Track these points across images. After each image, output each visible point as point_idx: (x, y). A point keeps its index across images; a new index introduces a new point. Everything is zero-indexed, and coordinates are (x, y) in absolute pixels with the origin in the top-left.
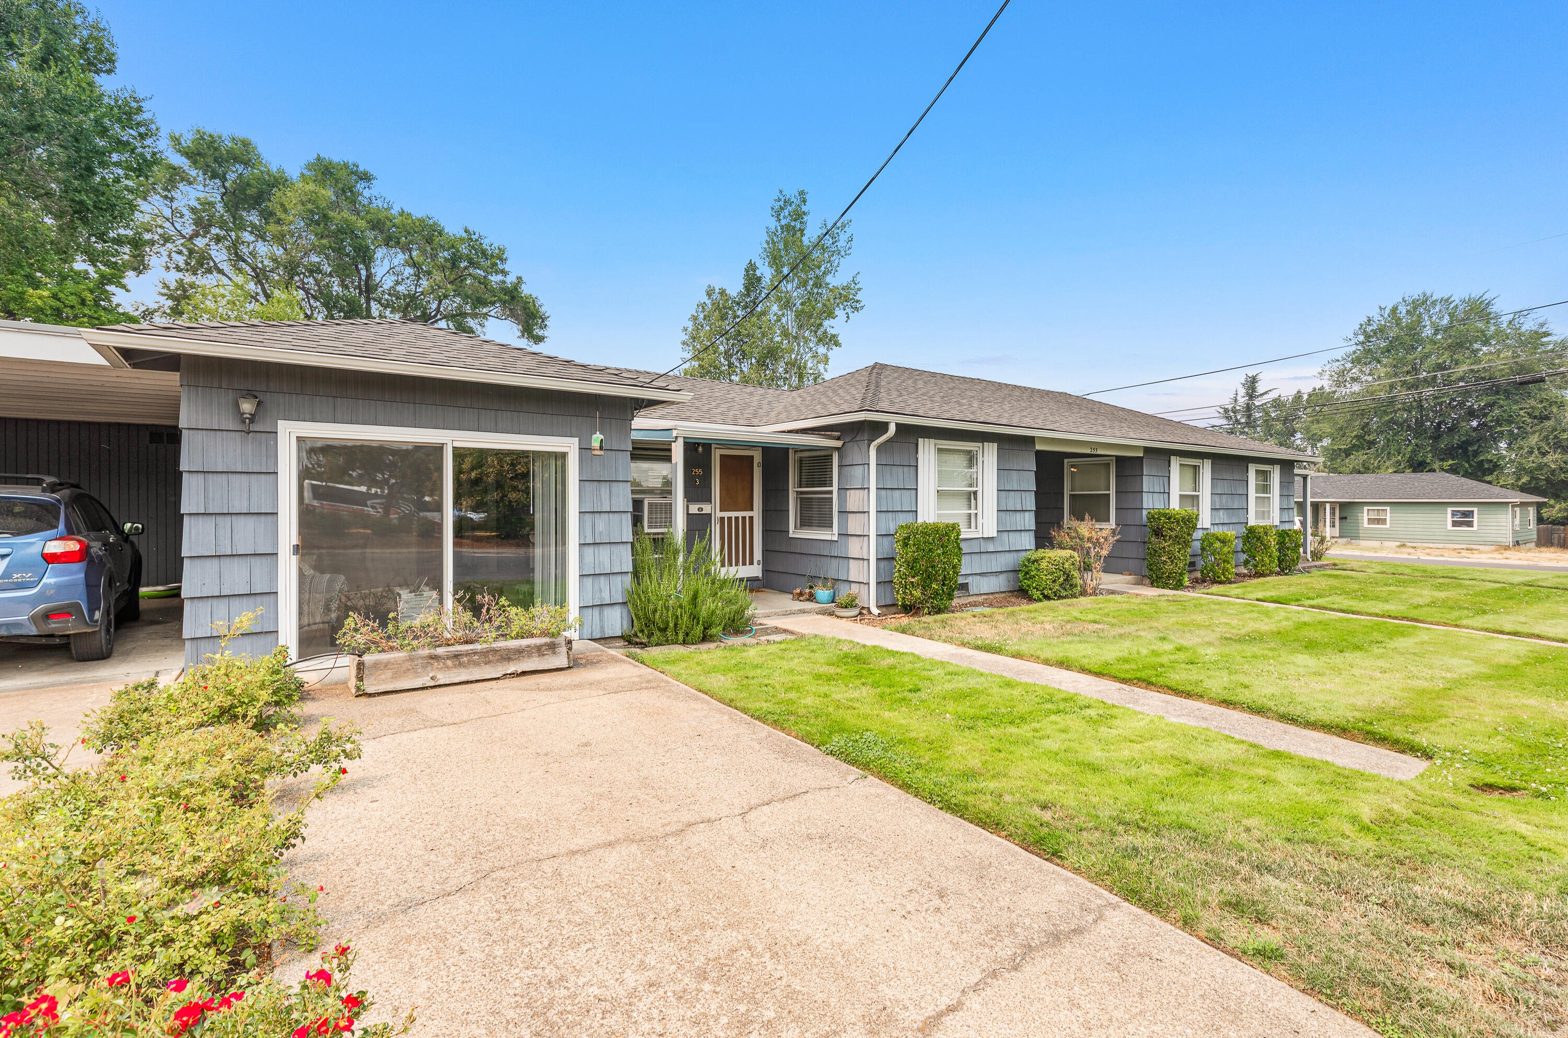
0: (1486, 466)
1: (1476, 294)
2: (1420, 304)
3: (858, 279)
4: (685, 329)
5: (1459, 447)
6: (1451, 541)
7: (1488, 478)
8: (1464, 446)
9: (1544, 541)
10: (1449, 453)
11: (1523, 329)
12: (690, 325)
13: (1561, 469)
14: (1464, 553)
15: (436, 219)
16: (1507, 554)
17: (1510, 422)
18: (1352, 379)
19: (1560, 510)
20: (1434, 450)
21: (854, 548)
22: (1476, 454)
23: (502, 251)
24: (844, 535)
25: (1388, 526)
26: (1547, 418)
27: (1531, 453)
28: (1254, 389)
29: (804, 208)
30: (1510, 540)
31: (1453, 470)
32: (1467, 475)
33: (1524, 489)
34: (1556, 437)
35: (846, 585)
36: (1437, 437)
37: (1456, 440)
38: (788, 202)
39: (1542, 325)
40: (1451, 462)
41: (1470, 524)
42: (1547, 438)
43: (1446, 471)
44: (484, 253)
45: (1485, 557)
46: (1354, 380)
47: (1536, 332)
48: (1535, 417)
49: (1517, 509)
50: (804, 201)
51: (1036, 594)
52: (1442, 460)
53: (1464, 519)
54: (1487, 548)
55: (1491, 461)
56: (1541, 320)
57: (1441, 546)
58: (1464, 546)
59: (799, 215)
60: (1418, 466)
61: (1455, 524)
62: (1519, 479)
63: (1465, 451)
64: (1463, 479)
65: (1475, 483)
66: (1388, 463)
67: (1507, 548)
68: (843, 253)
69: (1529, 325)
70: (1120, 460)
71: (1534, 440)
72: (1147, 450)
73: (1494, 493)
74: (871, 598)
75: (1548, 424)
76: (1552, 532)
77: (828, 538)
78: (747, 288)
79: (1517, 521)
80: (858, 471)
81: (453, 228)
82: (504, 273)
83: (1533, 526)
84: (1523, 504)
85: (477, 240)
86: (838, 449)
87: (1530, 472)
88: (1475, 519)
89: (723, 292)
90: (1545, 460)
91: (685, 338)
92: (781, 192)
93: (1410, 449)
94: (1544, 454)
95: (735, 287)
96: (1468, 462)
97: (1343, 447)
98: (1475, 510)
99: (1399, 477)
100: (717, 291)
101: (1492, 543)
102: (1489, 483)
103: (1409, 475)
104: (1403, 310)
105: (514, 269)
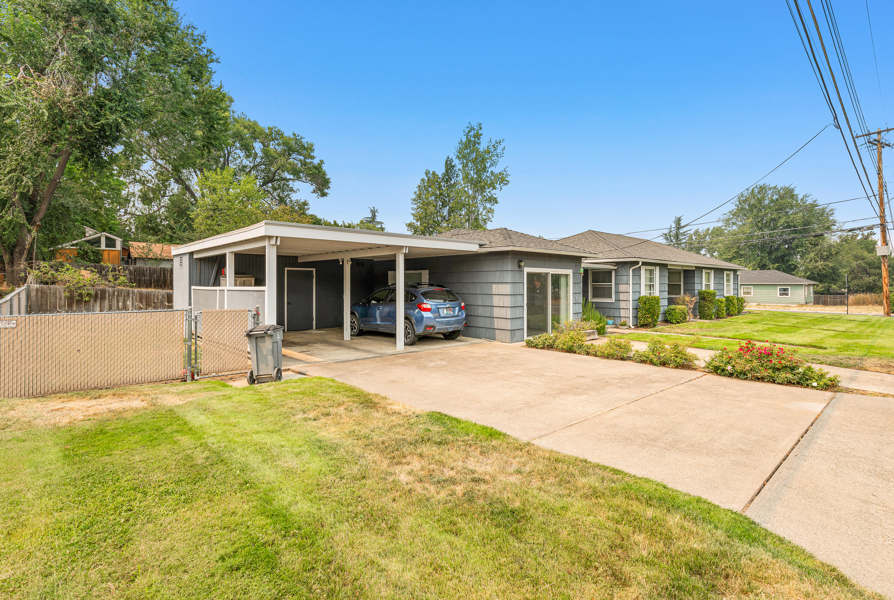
0: (792, 267)
1: (787, 185)
2: (762, 189)
3: (507, 170)
4: (415, 193)
5: (781, 258)
6: (779, 303)
7: (793, 273)
8: (783, 257)
9: (817, 302)
10: (776, 260)
11: (807, 203)
12: (416, 190)
13: (823, 269)
14: (786, 308)
15: (278, 128)
16: (804, 308)
17: (802, 246)
18: (733, 223)
19: (822, 287)
20: (770, 259)
21: (623, 305)
22: (788, 261)
23: (312, 145)
24: (618, 300)
25: (752, 295)
26: (817, 245)
27: (811, 261)
28: (679, 224)
29: (480, 132)
30: (803, 301)
31: (778, 269)
32: (784, 271)
33: (808, 278)
34: (821, 254)
35: (619, 319)
36: (770, 253)
37: (779, 254)
38: (472, 129)
39: (815, 201)
40: (777, 265)
41: (787, 294)
42: (817, 254)
43: (775, 269)
44: (303, 146)
45: (795, 309)
46: (733, 224)
47: (812, 204)
48: (812, 244)
49: (806, 287)
50: (481, 128)
51: (674, 321)
52: (773, 264)
53: (784, 292)
54: (794, 305)
55: (794, 265)
56: (814, 199)
57: (775, 305)
58: (785, 305)
59: (478, 136)
60: (763, 267)
61: (781, 294)
62: (806, 273)
63: (783, 260)
64: (784, 273)
65: (789, 275)
66: (749, 265)
67: (802, 305)
68: (499, 156)
69: (809, 201)
70: (685, 271)
71: (812, 255)
72: (696, 267)
73: (796, 280)
74: (631, 323)
75: (818, 248)
76: (819, 298)
77: (611, 301)
78: (447, 171)
79: (806, 293)
80: (625, 278)
81: (288, 133)
82: (313, 158)
83: (812, 295)
84: (809, 285)
85: (299, 140)
86: (615, 270)
87: (811, 270)
88: (789, 292)
89: (434, 173)
90: (817, 264)
91: (414, 197)
92: (470, 123)
93: (759, 258)
94: (816, 262)
95: (440, 171)
96: (784, 264)
97: (729, 257)
98: (789, 288)
99: (755, 272)
100: (431, 173)
101: (797, 303)
102: (794, 275)
103: (758, 272)
104: (756, 191)
105: (318, 156)
